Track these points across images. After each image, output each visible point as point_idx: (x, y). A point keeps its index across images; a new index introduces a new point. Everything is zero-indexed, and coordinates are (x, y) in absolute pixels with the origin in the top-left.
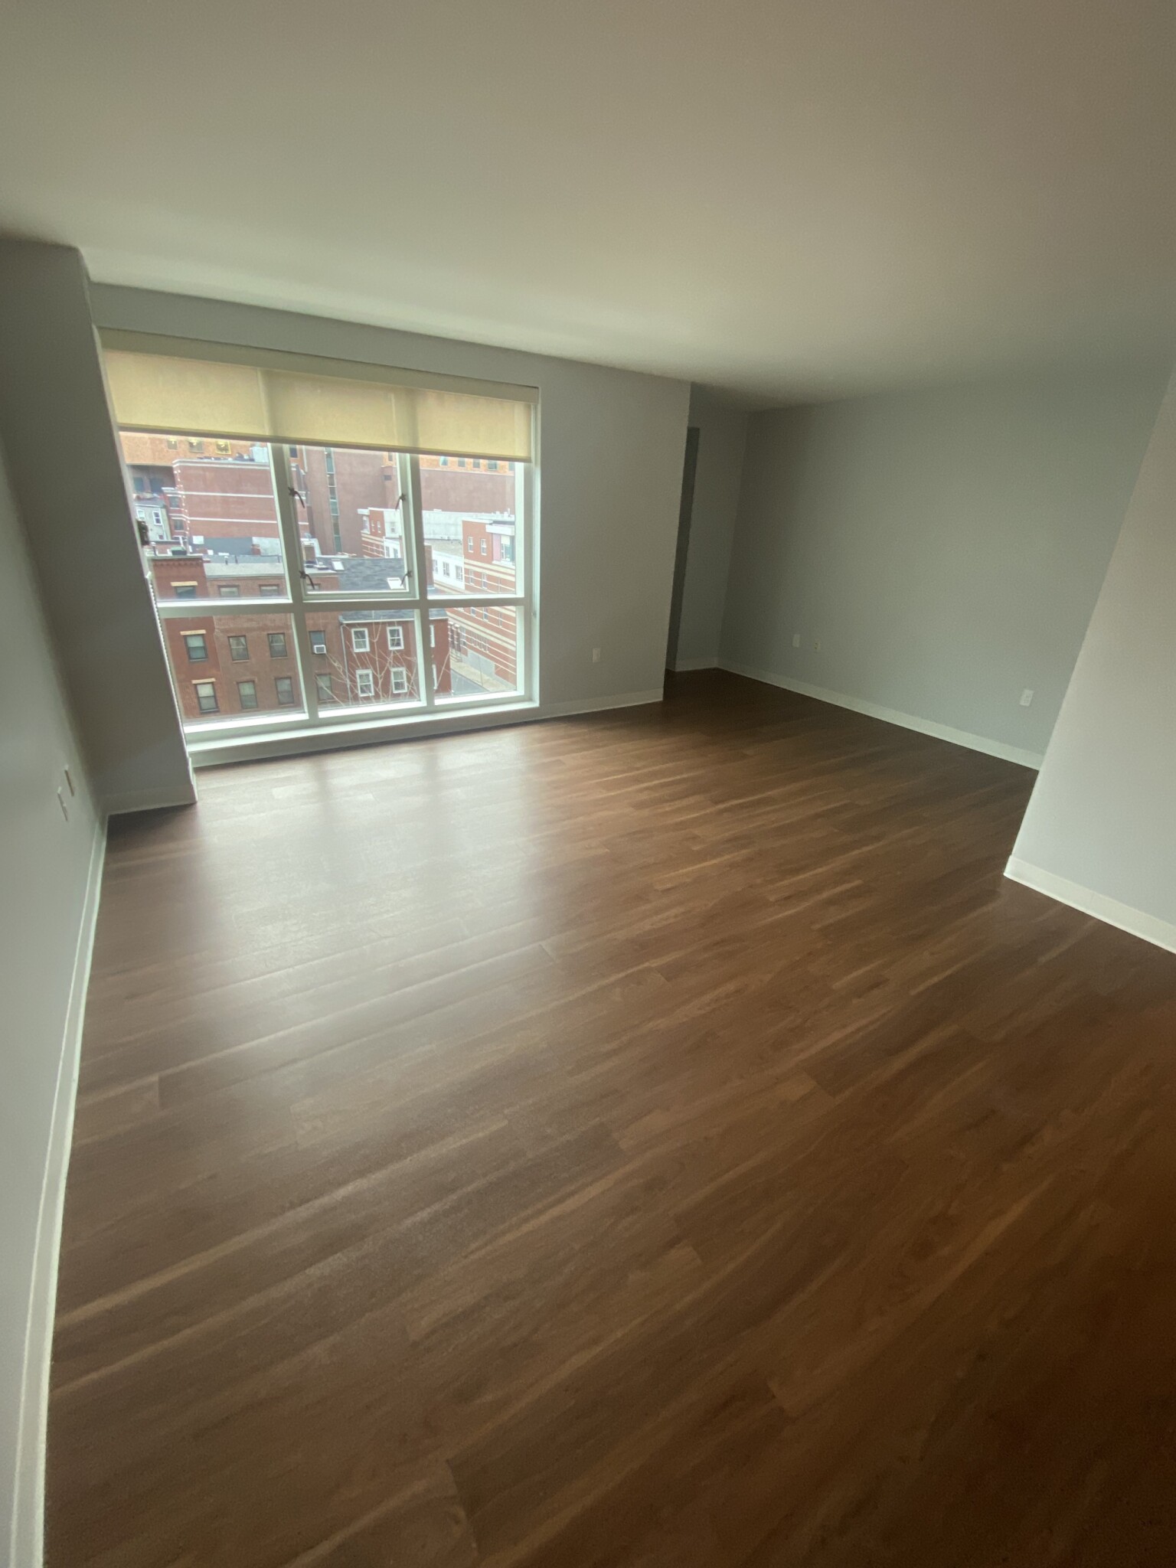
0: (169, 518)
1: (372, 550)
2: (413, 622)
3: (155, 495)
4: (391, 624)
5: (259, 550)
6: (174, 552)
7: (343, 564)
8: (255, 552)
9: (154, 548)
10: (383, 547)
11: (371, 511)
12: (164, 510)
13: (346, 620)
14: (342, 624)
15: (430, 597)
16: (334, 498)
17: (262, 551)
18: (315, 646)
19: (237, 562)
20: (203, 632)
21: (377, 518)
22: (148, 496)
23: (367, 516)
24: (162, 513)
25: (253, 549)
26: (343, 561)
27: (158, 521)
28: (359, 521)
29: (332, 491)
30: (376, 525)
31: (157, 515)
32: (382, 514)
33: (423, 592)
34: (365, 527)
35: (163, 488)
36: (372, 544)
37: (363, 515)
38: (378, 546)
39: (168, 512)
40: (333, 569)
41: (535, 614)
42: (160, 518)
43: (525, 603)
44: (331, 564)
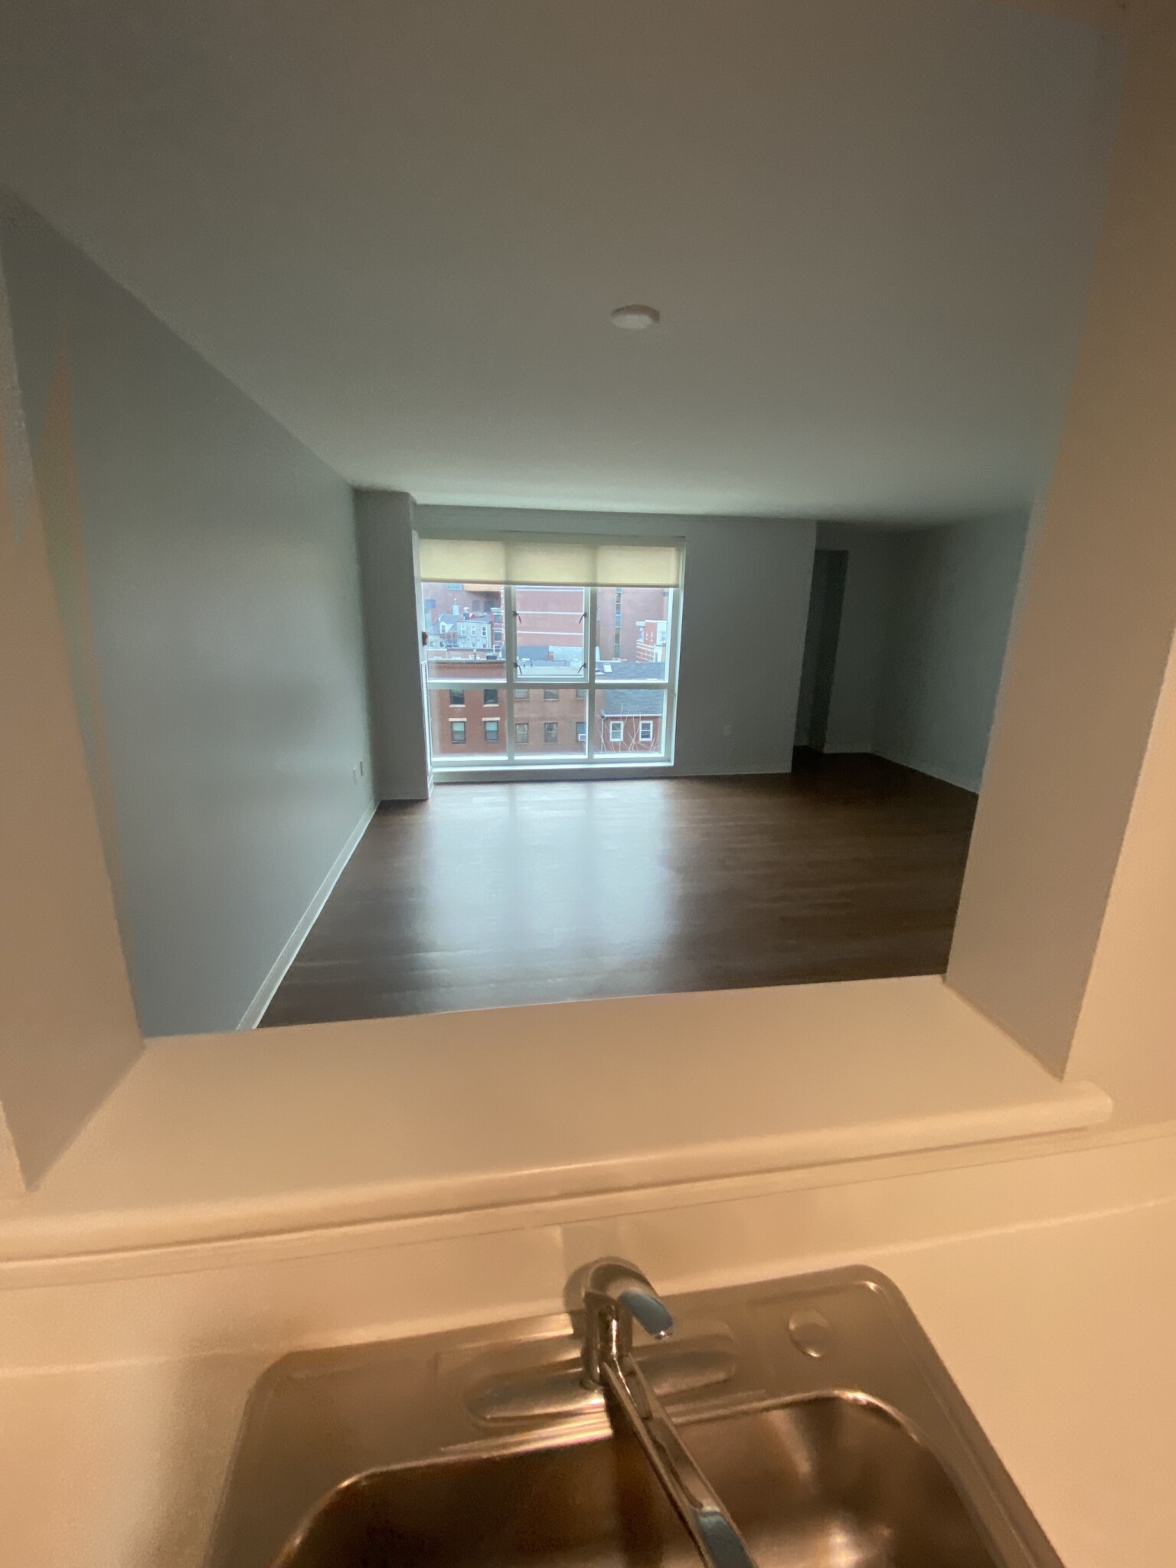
0: (492, 630)
1: (643, 656)
2: (661, 717)
3: (486, 614)
4: (643, 718)
5: (552, 657)
6: (488, 657)
7: (612, 667)
8: (549, 658)
9: (475, 654)
10: (652, 654)
11: (647, 623)
12: (490, 626)
13: (607, 714)
14: (603, 717)
15: (597, 681)
16: (619, 613)
17: (554, 657)
18: (580, 735)
19: (532, 665)
20: (498, 719)
21: (652, 628)
22: (481, 614)
23: (644, 627)
24: (488, 628)
25: (548, 656)
26: (613, 666)
27: (484, 634)
28: (636, 633)
29: (618, 607)
30: (650, 634)
31: (484, 629)
32: (656, 624)
33: (592, 677)
34: (641, 637)
35: (492, 609)
36: (644, 651)
37: (640, 627)
38: (648, 653)
39: (492, 627)
40: (603, 672)
41: (675, 695)
42: (486, 631)
43: (669, 687)
44: (602, 667)
